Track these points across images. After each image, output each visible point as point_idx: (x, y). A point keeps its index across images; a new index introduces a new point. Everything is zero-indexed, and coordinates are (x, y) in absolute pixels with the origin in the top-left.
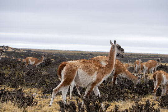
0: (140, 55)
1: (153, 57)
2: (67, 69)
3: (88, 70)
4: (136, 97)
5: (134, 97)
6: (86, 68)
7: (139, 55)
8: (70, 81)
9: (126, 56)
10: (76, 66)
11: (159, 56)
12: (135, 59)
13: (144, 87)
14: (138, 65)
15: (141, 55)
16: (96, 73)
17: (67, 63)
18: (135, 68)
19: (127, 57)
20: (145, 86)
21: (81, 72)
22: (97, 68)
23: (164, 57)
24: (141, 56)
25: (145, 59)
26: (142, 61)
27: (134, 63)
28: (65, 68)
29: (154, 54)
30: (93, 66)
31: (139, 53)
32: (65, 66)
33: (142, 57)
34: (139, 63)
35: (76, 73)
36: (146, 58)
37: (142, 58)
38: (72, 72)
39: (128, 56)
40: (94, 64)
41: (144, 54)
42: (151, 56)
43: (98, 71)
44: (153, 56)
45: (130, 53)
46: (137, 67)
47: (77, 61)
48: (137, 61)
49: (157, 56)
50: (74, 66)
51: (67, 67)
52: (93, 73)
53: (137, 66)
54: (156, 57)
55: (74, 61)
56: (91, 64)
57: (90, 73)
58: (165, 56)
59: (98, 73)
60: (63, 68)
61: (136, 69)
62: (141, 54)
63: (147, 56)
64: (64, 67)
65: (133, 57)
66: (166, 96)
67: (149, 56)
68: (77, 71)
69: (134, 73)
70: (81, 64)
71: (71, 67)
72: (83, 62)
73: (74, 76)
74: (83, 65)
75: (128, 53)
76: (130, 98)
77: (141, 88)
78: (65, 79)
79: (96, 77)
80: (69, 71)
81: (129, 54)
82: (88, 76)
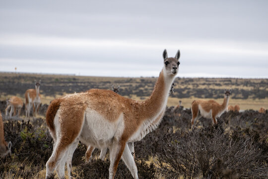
0: (37, 77)
1: (66, 81)
2: (65, 113)
3: (106, 110)
4: (28, 169)
5: (22, 168)
6: (101, 107)
7: (35, 78)
8: (73, 135)
9: (8, 80)
10: (81, 104)
11: (78, 79)
12: (27, 87)
13: (45, 146)
14: (33, 100)
15: (40, 77)
16: (122, 116)
17: (63, 100)
18: (26, 106)
19: (9, 82)
20: (47, 144)
21: (92, 116)
22: (123, 106)
23: (88, 82)
24: (39, 79)
25: (49, 87)
26: (41, 91)
27: (24, 95)
28: (59, 111)
29: (67, 75)
30: (115, 102)
31: (36, 74)
32: (59, 106)
33: (42, 82)
34: (35, 95)
35: (84, 118)
36: (51, 85)
37: (42, 85)
38: (75, 118)
39: (12, 81)
40: (117, 98)
41: (47, 75)
42: (62, 79)
43: (125, 111)
44: (65, 79)
45: (15, 73)
46: (31, 103)
47: (82, 93)
48: (31, 90)
49: (74, 79)
50: (78, 104)
51: (63, 108)
52: (117, 117)
53: (30, 100)
54: (72, 81)
55: (76, 94)
56: (111, 99)
57: (110, 116)
58: (92, 81)
59: (126, 115)
60: (56, 112)
61: (29, 108)
62: (40, 75)
63: (53, 80)
64: (58, 109)
65: (23, 82)
66: (91, 165)
67: (57, 79)
68: (85, 113)
69: (24, 116)
70: (91, 99)
71: (72, 107)
72: (95, 94)
73: (81, 124)
74: (96, 100)
75: (12, 73)
76: (13, 173)
77: (39, 150)
78: (63, 134)
79: (123, 123)
80: (68, 115)
81: (15, 75)
82: (107, 122)
